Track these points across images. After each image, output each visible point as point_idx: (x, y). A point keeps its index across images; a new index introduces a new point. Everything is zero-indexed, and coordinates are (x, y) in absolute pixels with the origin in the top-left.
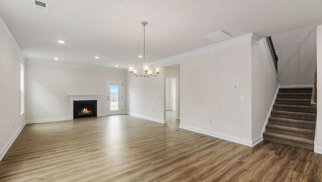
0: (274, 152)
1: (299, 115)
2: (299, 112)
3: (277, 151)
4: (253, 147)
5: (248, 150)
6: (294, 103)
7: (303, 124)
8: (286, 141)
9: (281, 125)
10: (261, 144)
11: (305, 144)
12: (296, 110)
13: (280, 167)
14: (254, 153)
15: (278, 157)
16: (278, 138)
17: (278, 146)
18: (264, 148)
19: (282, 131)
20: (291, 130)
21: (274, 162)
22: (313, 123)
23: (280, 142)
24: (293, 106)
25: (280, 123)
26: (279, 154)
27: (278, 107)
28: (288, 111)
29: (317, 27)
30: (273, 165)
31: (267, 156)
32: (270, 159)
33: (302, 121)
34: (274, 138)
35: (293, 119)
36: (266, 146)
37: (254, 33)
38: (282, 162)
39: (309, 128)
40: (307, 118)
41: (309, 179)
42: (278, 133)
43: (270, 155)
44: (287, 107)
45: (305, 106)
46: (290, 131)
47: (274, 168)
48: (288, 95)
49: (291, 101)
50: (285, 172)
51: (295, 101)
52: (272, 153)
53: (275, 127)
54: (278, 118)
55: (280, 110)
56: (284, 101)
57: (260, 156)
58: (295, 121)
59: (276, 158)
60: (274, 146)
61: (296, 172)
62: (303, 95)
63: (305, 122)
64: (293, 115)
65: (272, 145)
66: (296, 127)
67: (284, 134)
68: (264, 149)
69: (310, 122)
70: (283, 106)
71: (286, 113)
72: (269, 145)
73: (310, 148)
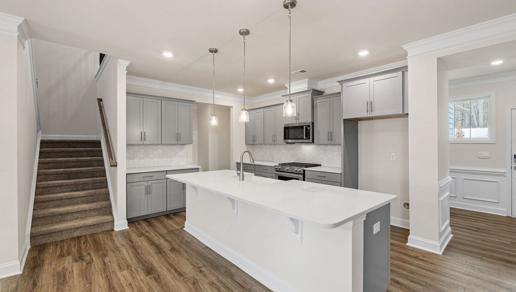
0: (69, 259)
1: (84, 184)
2: (81, 178)
3: (72, 254)
4: (24, 272)
5: (17, 286)
6: (71, 164)
7: (92, 196)
8: (75, 231)
9: (59, 206)
10: (35, 258)
11: (103, 224)
12: (76, 175)
13: (102, 279)
14: (39, 284)
15: (84, 264)
16: (61, 231)
17: (65, 244)
18: (47, 262)
19: (63, 217)
20: (80, 210)
21: (86, 275)
22: (106, 191)
23: (65, 236)
24: (72, 171)
25: (57, 202)
26: (81, 258)
27: (46, 175)
28: (64, 180)
29: (119, 60)
30: (91, 283)
31: (67, 274)
32: (75, 275)
33: (90, 191)
34: (53, 234)
35: (75, 191)
36: (47, 255)
37: (26, 21)
38: (96, 268)
39: (101, 198)
40: (95, 186)
41: (142, 270)
42: (57, 223)
43: (69, 268)
44: (61, 174)
45: (89, 168)
46: (78, 212)
47: (97, 286)
48: (59, 152)
49: (66, 162)
50: (115, 280)
51: (73, 162)
52: (69, 263)
53: (52, 213)
54: (51, 196)
55: (51, 180)
56: (55, 162)
57: (56, 282)
58: (82, 193)
59: (84, 268)
60: (61, 249)
61: (126, 271)
62: (81, 152)
63: (96, 192)
64: (76, 184)
65: (56, 249)
66: (83, 203)
67: (67, 221)
68: (50, 264)
69: (101, 190)
70: (56, 172)
71: (64, 183)
72: (51, 251)
73: (108, 227)
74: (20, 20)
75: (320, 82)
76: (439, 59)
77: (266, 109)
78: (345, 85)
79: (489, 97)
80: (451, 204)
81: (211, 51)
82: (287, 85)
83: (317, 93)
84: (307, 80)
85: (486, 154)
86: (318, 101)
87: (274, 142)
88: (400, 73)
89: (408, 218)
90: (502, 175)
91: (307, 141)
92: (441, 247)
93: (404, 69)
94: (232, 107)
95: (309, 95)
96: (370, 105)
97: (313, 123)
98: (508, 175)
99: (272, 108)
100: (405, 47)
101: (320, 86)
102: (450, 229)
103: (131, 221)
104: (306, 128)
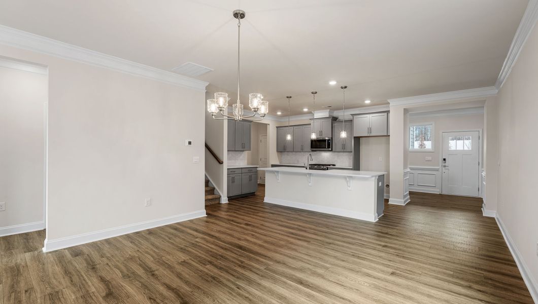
73: (217, 202)
74: (207, 84)
75: (335, 112)
76: (404, 109)
77: (295, 127)
78: (355, 117)
79: (432, 124)
80: (410, 189)
81: (288, 97)
82: (313, 112)
83: (335, 119)
84: (329, 110)
85: (430, 158)
86: (335, 124)
87: (302, 150)
88: (386, 114)
89: (389, 193)
90: (437, 170)
91: (328, 149)
92: (405, 202)
93: (388, 112)
94: (269, 124)
95: (330, 120)
96: (370, 130)
97: (332, 138)
98: (440, 170)
99: (301, 127)
100: (389, 101)
101: (336, 114)
102: (409, 197)
103: (230, 198)
104: (328, 142)
